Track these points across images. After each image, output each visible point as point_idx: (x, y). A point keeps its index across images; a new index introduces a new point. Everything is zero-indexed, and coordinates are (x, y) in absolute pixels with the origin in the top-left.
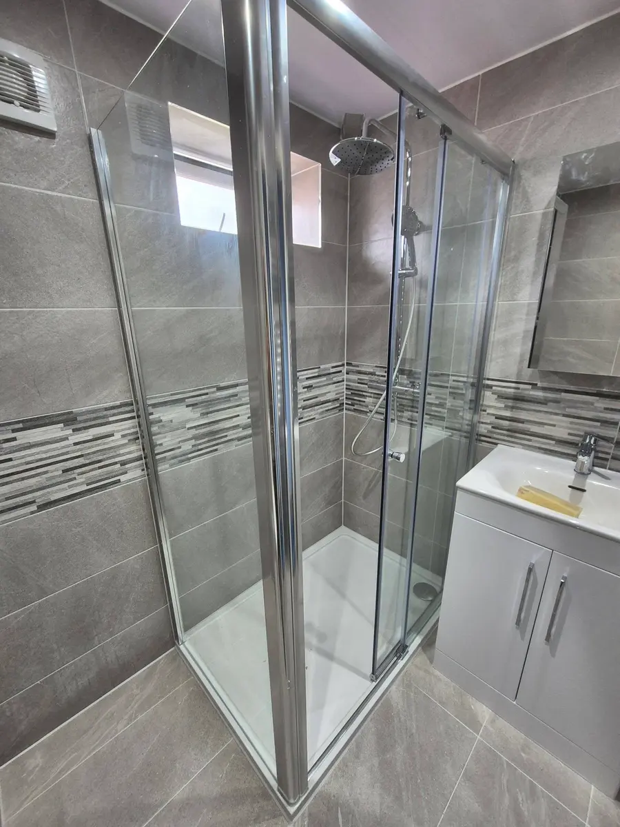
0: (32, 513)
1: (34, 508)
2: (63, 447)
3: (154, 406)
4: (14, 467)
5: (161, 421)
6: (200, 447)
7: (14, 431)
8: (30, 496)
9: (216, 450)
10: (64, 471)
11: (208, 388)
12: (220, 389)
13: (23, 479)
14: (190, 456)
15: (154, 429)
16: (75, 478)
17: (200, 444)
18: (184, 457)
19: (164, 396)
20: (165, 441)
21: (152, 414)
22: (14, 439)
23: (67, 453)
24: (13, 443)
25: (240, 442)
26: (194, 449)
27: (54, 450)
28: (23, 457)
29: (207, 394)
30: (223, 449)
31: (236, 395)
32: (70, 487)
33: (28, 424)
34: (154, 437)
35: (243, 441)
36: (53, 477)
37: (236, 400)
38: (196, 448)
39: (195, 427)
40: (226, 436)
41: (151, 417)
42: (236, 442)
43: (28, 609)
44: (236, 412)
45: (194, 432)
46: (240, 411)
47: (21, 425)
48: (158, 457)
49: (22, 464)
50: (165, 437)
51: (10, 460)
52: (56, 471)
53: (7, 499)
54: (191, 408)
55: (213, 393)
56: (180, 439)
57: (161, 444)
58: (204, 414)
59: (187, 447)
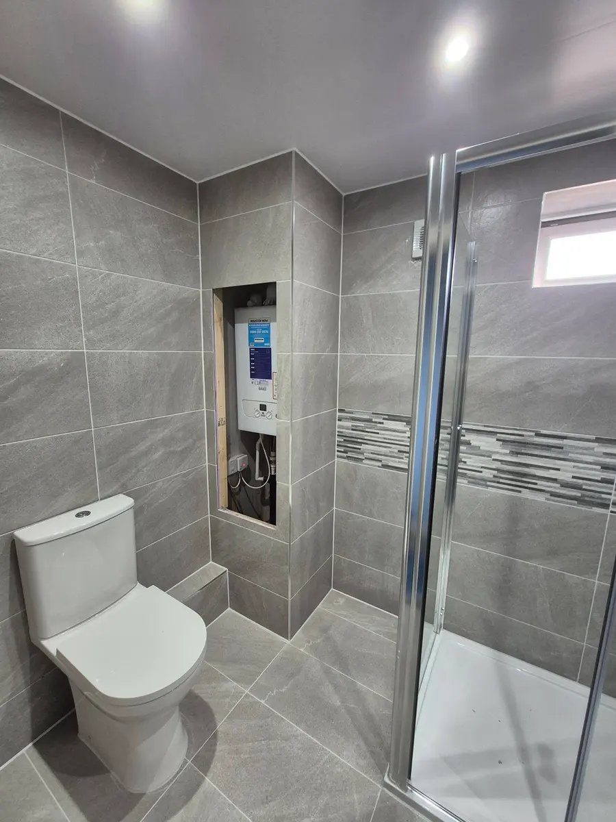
0: (379, 467)
1: (380, 464)
2: (403, 437)
3: (467, 430)
4: (378, 438)
5: (470, 444)
6: (501, 481)
7: (384, 419)
8: (380, 457)
9: (520, 492)
10: (399, 451)
11: (526, 430)
12: (538, 435)
13: (380, 446)
14: (488, 483)
15: (462, 448)
16: (403, 458)
17: (501, 478)
18: (483, 482)
19: (478, 425)
20: (469, 461)
21: (464, 436)
22: (383, 423)
23: (402, 441)
24: (381, 425)
25: (552, 498)
26: (494, 479)
27: (398, 436)
28: (384, 434)
29: (523, 436)
30: (526, 494)
31: (562, 448)
32: (399, 462)
33: (391, 417)
34: (460, 454)
35: (556, 499)
36: (393, 452)
37: (559, 453)
38: (497, 480)
39: (501, 461)
40: (536, 484)
41: (462, 438)
42: (548, 496)
43: (363, 518)
44: (558, 465)
45: (498, 465)
46: (562, 465)
47: (387, 417)
48: (460, 471)
49: (381, 438)
50: (470, 458)
51: (378, 433)
52: (395, 449)
53: (372, 453)
54: (501, 443)
55: (531, 436)
56: (484, 465)
57: (465, 462)
58: (513, 453)
59: (488, 474)
